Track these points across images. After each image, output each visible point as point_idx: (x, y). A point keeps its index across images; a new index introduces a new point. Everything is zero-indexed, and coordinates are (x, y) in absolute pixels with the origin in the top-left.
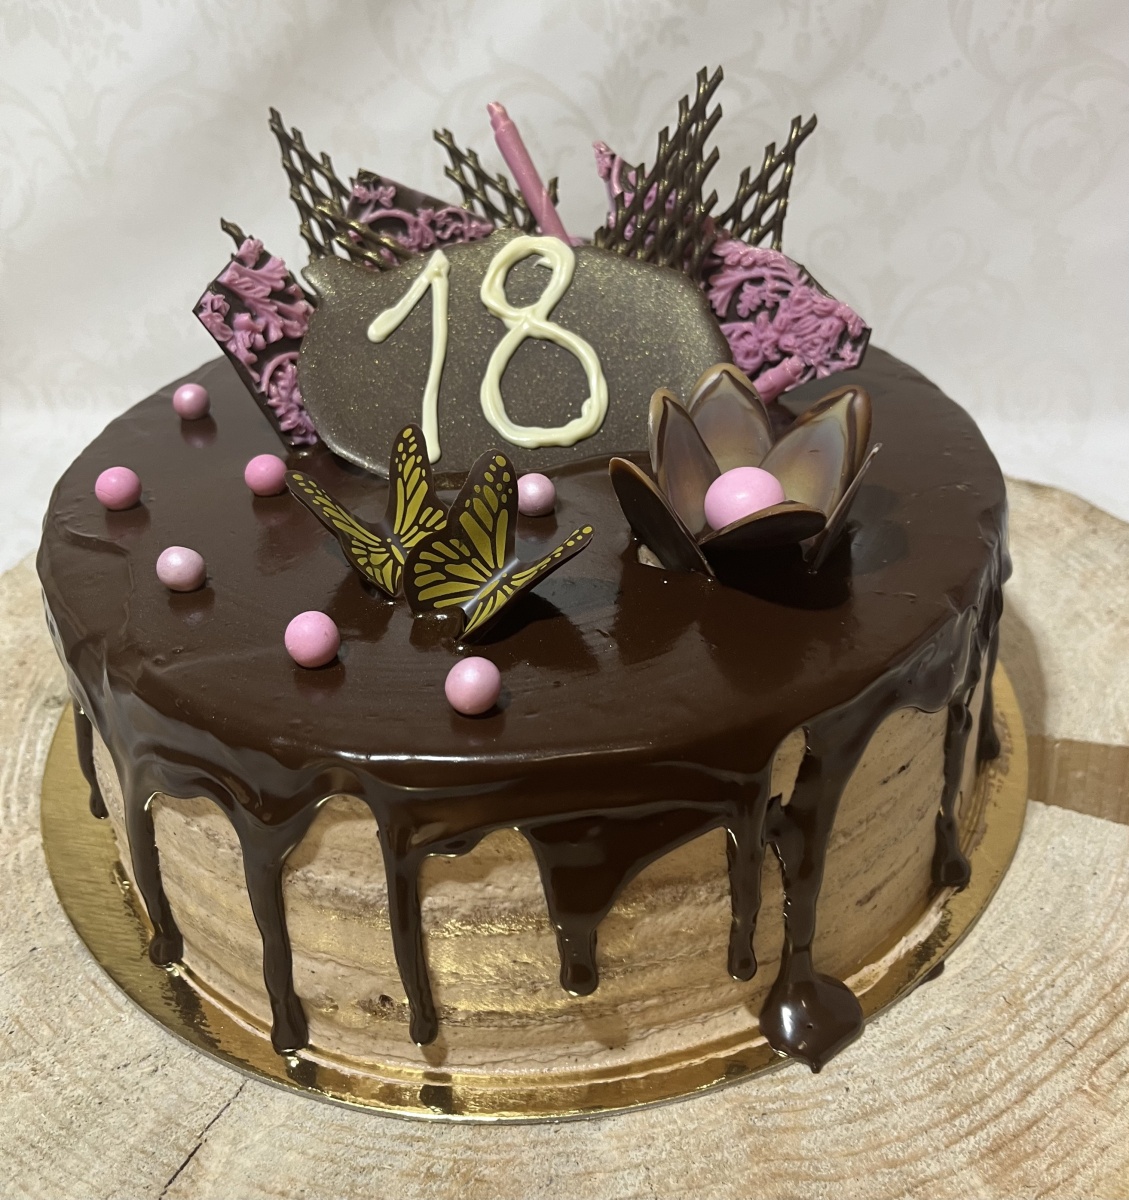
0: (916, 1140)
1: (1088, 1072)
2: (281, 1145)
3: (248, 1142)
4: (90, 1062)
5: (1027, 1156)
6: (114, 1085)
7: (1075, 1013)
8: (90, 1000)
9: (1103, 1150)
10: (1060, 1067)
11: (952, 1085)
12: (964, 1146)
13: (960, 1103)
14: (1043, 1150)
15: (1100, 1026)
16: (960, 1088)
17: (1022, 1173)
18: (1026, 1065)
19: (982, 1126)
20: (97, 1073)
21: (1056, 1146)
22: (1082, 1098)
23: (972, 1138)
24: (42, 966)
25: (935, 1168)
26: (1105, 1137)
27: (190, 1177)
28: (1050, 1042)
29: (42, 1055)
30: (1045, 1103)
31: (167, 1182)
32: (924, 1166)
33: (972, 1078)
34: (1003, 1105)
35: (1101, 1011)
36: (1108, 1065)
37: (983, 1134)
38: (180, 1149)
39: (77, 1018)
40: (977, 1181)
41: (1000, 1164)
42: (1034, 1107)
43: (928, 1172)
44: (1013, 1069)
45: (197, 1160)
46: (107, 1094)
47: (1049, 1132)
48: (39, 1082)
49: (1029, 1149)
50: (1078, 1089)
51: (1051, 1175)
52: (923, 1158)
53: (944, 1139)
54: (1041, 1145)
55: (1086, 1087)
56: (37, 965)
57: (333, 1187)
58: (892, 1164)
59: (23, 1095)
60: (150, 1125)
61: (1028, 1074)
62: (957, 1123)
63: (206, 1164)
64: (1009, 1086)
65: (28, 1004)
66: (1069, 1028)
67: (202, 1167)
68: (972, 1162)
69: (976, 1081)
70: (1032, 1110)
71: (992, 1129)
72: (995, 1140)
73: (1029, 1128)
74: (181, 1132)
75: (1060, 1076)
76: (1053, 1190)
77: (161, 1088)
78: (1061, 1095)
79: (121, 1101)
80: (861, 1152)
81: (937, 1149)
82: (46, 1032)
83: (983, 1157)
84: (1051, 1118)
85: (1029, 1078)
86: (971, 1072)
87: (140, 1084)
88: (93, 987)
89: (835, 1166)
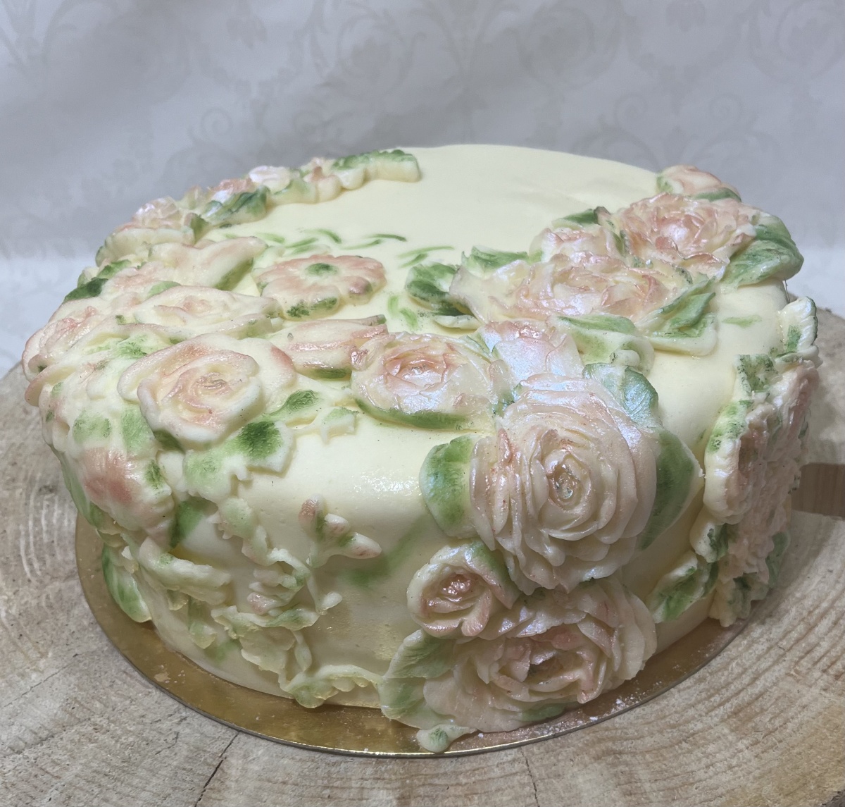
0: (687, 712)
1: (793, 664)
2: (277, 756)
3: (254, 756)
4: (134, 720)
5: (757, 714)
6: (155, 732)
7: (784, 631)
8: (124, 683)
9: (804, 707)
10: (776, 662)
11: (708, 679)
12: (717, 712)
13: (714, 688)
14: (766, 710)
15: (800, 636)
16: (713, 680)
17: (754, 724)
18: (754, 663)
19: (728, 700)
20: (141, 727)
21: (775, 707)
22: (790, 679)
23: (722, 707)
24: (85, 664)
25: (700, 726)
26: (804, 701)
27: (219, 780)
28: (769, 649)
29: (99, 720)
30: (767, 684)
31: (204, 785)
32: (693, 725)
33: (720, 673)
34: (740, 687)
35: (801, 628)
36: (806, 659)
37: (728, 705)
38: (209, 765)
39: (117, 694)
40: (726, 731)
41: (739, 720)
42: (759, 687)
43: (696, 729)
44: (747, 666)
45: (222, 770)
46: (151, 738)
47: (770, 700)
48: (101, 737)
49: (758, 710)
50: (788, 674)
51: (772, 724)
52: (692, 722)
53: (704, 709)
54: (765, 708)
55: (792, 672)
56: (81, 665)
57: (316, 775)
58: (673, 727)
59: (91, 745)
60: (185, 753)
61: (755, 668)
62: (712, 699)
63: (229, 772)
64: (744, 676)
65: (81, 689)
66: (781, 640)
67: (227, 773)
68: (723, 721)
69: (723, 675)
70: (758, 689)
71: (735, 701)
72: (736, 707)
73: (757, 699)
74: (207, 755)
75: (776, 668)
76: (774, 732)
77: (187, 730)
78: (777, 678)
79: (162, 741)
80: (653, 722)
81: (701, 715)
82: (98, 705)
83: (729, 717)
84: (771, 692)
85: (756, 670)
86: (720, 670)
87: (173, 730)
88: (125, 675)
89: (637, 731)
